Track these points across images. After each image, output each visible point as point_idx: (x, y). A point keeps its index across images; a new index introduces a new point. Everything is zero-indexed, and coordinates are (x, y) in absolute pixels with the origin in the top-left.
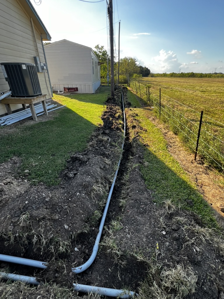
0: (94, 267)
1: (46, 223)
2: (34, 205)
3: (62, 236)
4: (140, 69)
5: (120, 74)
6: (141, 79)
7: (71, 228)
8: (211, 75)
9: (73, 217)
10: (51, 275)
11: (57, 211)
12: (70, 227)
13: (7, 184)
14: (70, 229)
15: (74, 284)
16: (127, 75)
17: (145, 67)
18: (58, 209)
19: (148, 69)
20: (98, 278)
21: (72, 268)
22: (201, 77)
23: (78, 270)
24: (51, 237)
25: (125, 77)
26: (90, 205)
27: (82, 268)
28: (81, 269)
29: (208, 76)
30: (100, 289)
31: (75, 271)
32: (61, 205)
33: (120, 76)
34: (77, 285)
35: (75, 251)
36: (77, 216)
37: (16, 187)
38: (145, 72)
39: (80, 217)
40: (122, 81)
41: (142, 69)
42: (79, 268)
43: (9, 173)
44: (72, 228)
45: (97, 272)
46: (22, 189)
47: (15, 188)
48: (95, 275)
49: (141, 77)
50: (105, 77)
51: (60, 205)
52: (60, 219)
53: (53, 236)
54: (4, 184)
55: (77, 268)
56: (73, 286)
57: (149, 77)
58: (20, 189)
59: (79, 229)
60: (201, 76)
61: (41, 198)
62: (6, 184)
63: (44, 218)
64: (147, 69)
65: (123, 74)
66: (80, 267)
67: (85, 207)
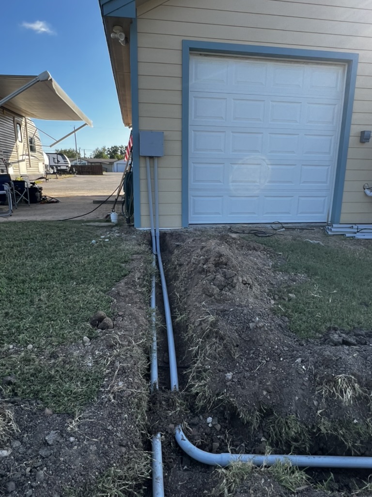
0: (196, 470)
1: (218, 346)
2: (232, 317)
3: (214, 379)
7: (231, 384)
9: (252, 378)
10: (163, 397)
11: (249, 354)
12: (233, 381)
13: (245, 284)
14: (228, 384)
15: (159, 435)
18: (252, 352)
20: (180, 483)
21: (180, 427)
23: (180, 435)
24: (206, 367)
26: (297, 398)
27: (185, 440)
28: (183, 439)
30: (159, 481)
31: (177, 432)
32: (261, 352)
34: (158, 440)
35: (206, 419)
36: (257, 383)
37: (252, 296)
39: (259, 390)
42: (182, 436)
43: (272, 284)
44: (231, 386)
45: (190, 479)
46: (255, 304)
47: (248, 295)
48: (182, 474)
51: (259, 350)
52: (238, 364)
53: (209, 369)
54: (243, 281)
55: (182, 433)
56: (156, 434)
58: (252, 301)
59: (237, 398)
61: (247, 318)
62: (244, 282)
63: (222, 338)
66: (185, 438)
67: (286, 390)
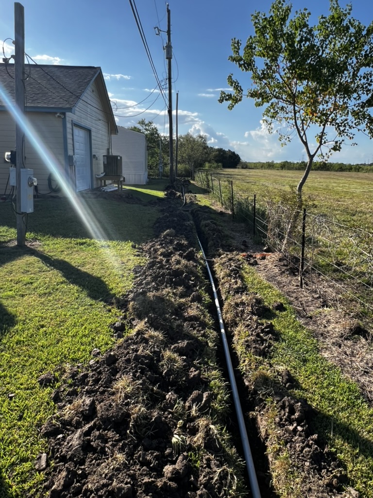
4: (220, 153)
5: (179, 162)
6: (219, 171)
8: (360, 168)
16: (191, 164)
17: (229, 150)
19: (236, 153)
22: (341, 171)
25: (187, 166)
29: (353, 169)
33: (179, 165)
38: (230, 160)
40: (182, 173)
41: (222, 153)
49: (219, 169)
50: (153, 167)
57: (238, 168)
60: (341, 168)
64: (234, 153)
65: (184, 162)
